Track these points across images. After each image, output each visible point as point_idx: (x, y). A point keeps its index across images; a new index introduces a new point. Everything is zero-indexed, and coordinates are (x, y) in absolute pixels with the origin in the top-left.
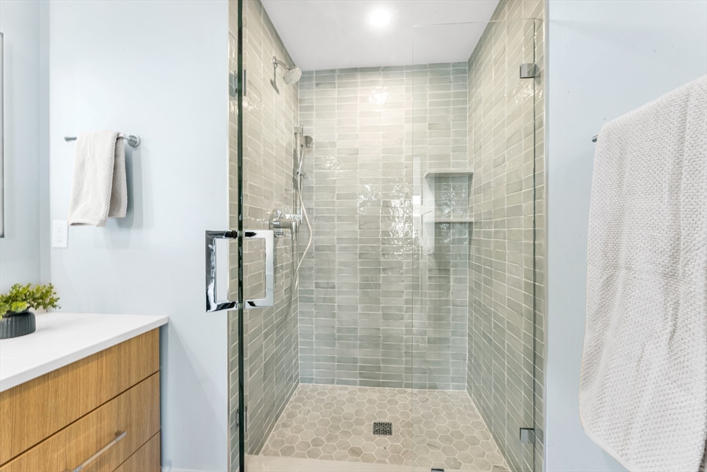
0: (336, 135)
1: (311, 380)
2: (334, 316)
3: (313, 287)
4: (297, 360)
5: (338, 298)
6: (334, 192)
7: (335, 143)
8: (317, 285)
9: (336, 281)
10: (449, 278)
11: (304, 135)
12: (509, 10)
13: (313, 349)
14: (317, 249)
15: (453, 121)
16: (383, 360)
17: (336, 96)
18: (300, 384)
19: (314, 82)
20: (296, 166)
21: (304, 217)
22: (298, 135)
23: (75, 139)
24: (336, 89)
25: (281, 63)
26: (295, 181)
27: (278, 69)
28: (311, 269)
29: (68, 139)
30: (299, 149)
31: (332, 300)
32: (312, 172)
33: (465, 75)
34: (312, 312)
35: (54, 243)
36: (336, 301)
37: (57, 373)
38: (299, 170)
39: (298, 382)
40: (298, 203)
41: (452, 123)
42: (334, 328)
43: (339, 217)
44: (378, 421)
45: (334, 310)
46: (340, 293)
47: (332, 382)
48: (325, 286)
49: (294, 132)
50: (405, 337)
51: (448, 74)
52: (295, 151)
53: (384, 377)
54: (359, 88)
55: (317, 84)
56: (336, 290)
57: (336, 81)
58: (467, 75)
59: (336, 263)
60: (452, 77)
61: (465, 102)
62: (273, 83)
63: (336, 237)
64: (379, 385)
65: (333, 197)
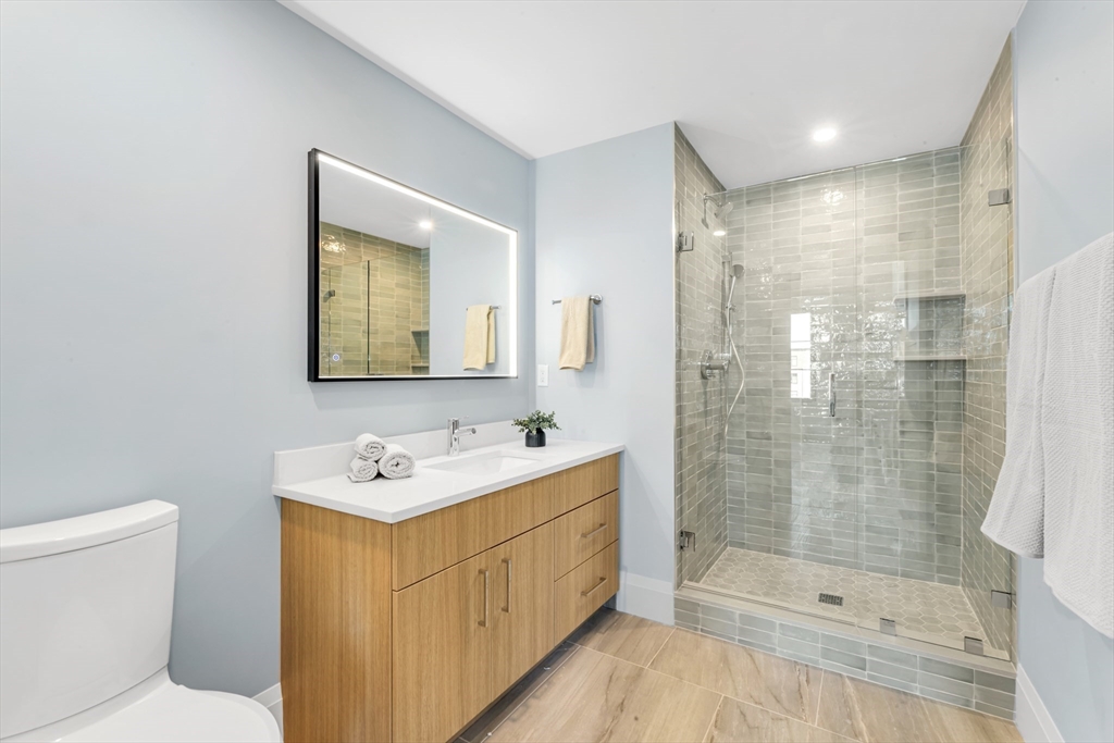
0: (772, 258)
1: (742, 545)
2: (769, 472)
3: (744, 437)
4: (725, 519)
5: (774, 451)
6: (769, 326)
7: (770, 268)
8: (749, 435)
9: (772, 432)
10: (932, 434)
11: (734, 263)
12: (992, 107)
13: (743, 510)
14: (749, 392)
15: (936, 226)
16: (835, 532)
17: (772, 213)
18: (728, 548)
19: (745, 200)
20: (724, 299)
21: (734, 356)
22: (726, 265)
23: (560, 302)
24: (772, 205)
25: (712, 199)
26: (723, 316)
27: (708, 203)
28: (742, 416)
29: (554, 303)
30: (727, 279)
31: (768, 454)
32: (742, 304)
33: (956, 163)
34: (743, 466)
35: (539, 383)
36: (773, 454)
37: (568, 471)
38: (729, 305)
39: (726, 545)
40: (727, 340)
41: (934, 229)
42: (770, 486)
43: (776, 356)
44: (825, 592)
45: (770, 465)
46: (777, 445)
47: (769, 551)
48: (759, 436)
49: (721, 261)
50: (866, 506)
51: (929, 165)
52: (723, 282)
53: (837, 553)
54: (801, 199)
55: (748, 202)
56: (773, 441)
57: (772, 195)
58: (959, 163)
59: (773, 411)
60: (934, 168)
61: (956, 199)
62: (704, 221)
63: (772, 380)
64: (829, 562)
65: (768, 332)
